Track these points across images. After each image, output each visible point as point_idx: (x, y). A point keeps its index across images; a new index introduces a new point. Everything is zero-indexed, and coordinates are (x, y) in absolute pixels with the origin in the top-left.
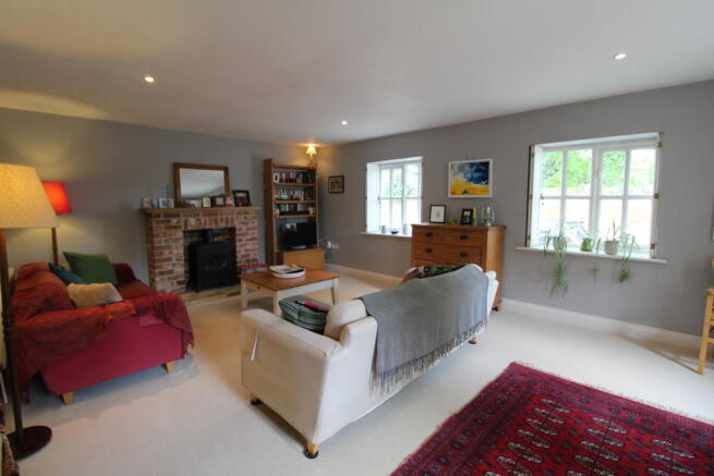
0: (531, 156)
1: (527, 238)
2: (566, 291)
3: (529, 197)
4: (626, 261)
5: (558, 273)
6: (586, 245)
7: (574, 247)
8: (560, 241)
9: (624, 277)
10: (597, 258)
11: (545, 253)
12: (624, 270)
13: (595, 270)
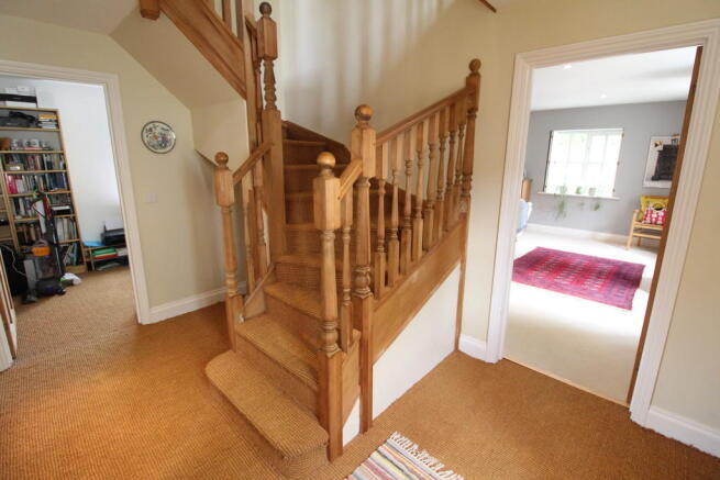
0: (551, 137)
1: (545, 186)
2: (565, 216)
3: (547, 162)
4: (598, 199)
5: (562, 206)
6: (578, 191)
7: (571, 192)
8: (563, 188)
9: (597, 207)
10: (584, 198)
11: (555, 195)
12: (597, 204)
13: (582, 204)
